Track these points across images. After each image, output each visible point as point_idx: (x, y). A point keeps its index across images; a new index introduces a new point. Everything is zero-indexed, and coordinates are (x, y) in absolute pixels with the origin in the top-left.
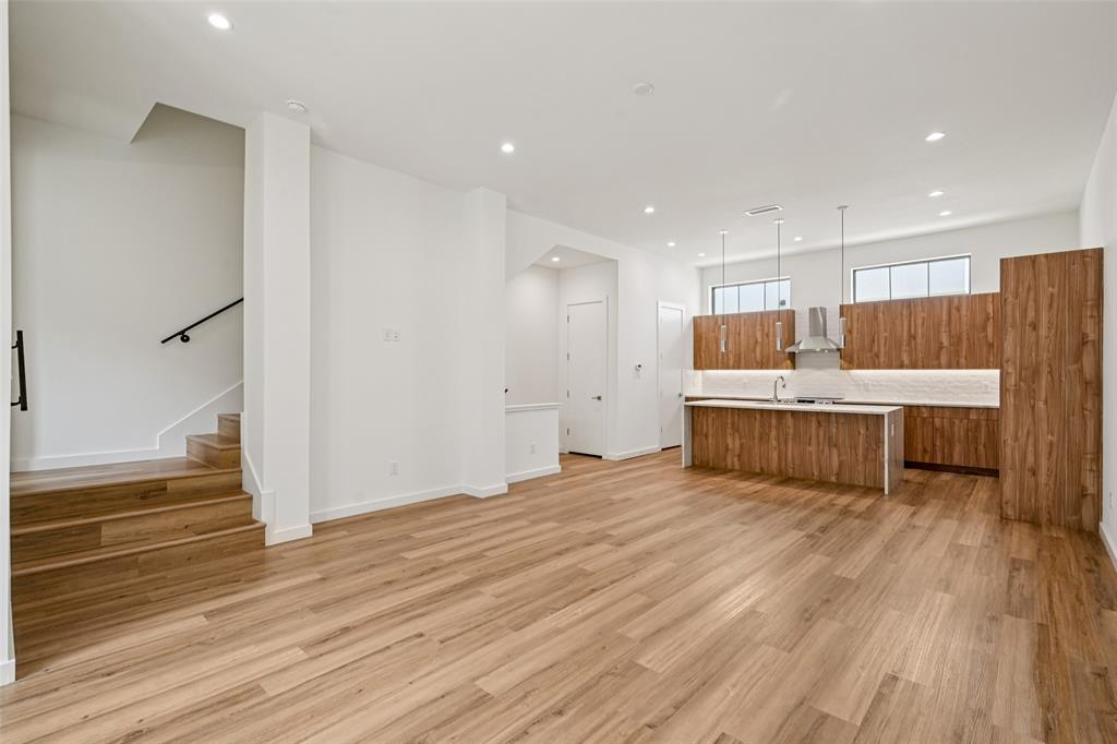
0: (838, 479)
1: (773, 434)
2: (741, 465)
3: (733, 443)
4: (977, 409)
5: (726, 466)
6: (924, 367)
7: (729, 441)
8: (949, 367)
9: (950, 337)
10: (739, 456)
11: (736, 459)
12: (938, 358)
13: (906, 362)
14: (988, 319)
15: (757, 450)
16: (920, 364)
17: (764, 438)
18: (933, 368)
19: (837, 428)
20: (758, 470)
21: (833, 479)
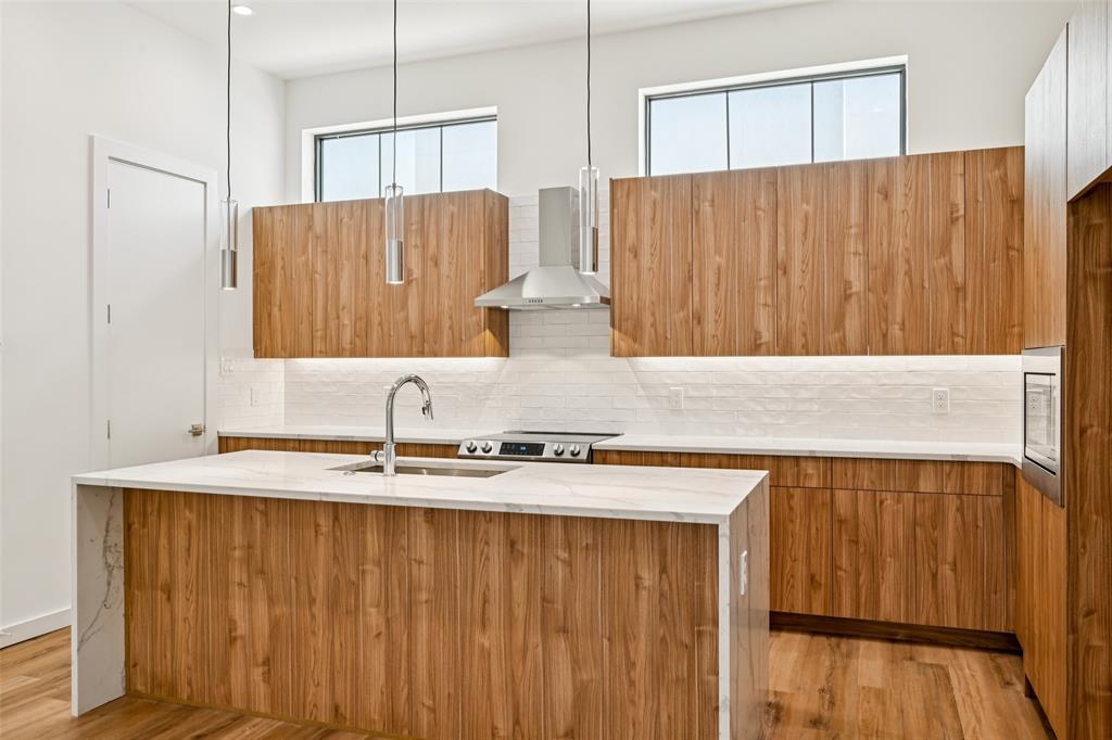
2: (273, 698)
3: (251, 616)
4: (937, 463)
5: (228, 698)
6: (806, 350)
7: (238, 609)
9: (868, 267)
10: (267, 662)
11: (257, 673)
12: (839, 323)
13: (766, 336)
14: (954, 221)
15: (321, 643)
16: (798, 341)
17: (344, 600)
19: (569, 564)
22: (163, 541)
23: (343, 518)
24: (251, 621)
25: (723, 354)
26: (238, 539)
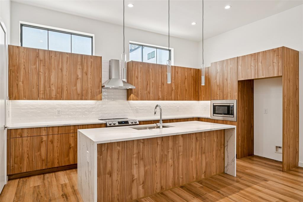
0: (205, 176)
1: (170, 155)
3: (139, 172)
6: (167, 100)
7: (135, 172)
8: (175, 100)
12: (171, 95)
13: (160, 97)
14: (186, 79)
15: (158, 172)
16: (165, 98)
18: (170, 100)
20: (158, 191)
21: (203, 177)
22: (109, 158)
23: (164, 140)
24: (139, 173)
25: (153, 100)
26: (135, 151)
